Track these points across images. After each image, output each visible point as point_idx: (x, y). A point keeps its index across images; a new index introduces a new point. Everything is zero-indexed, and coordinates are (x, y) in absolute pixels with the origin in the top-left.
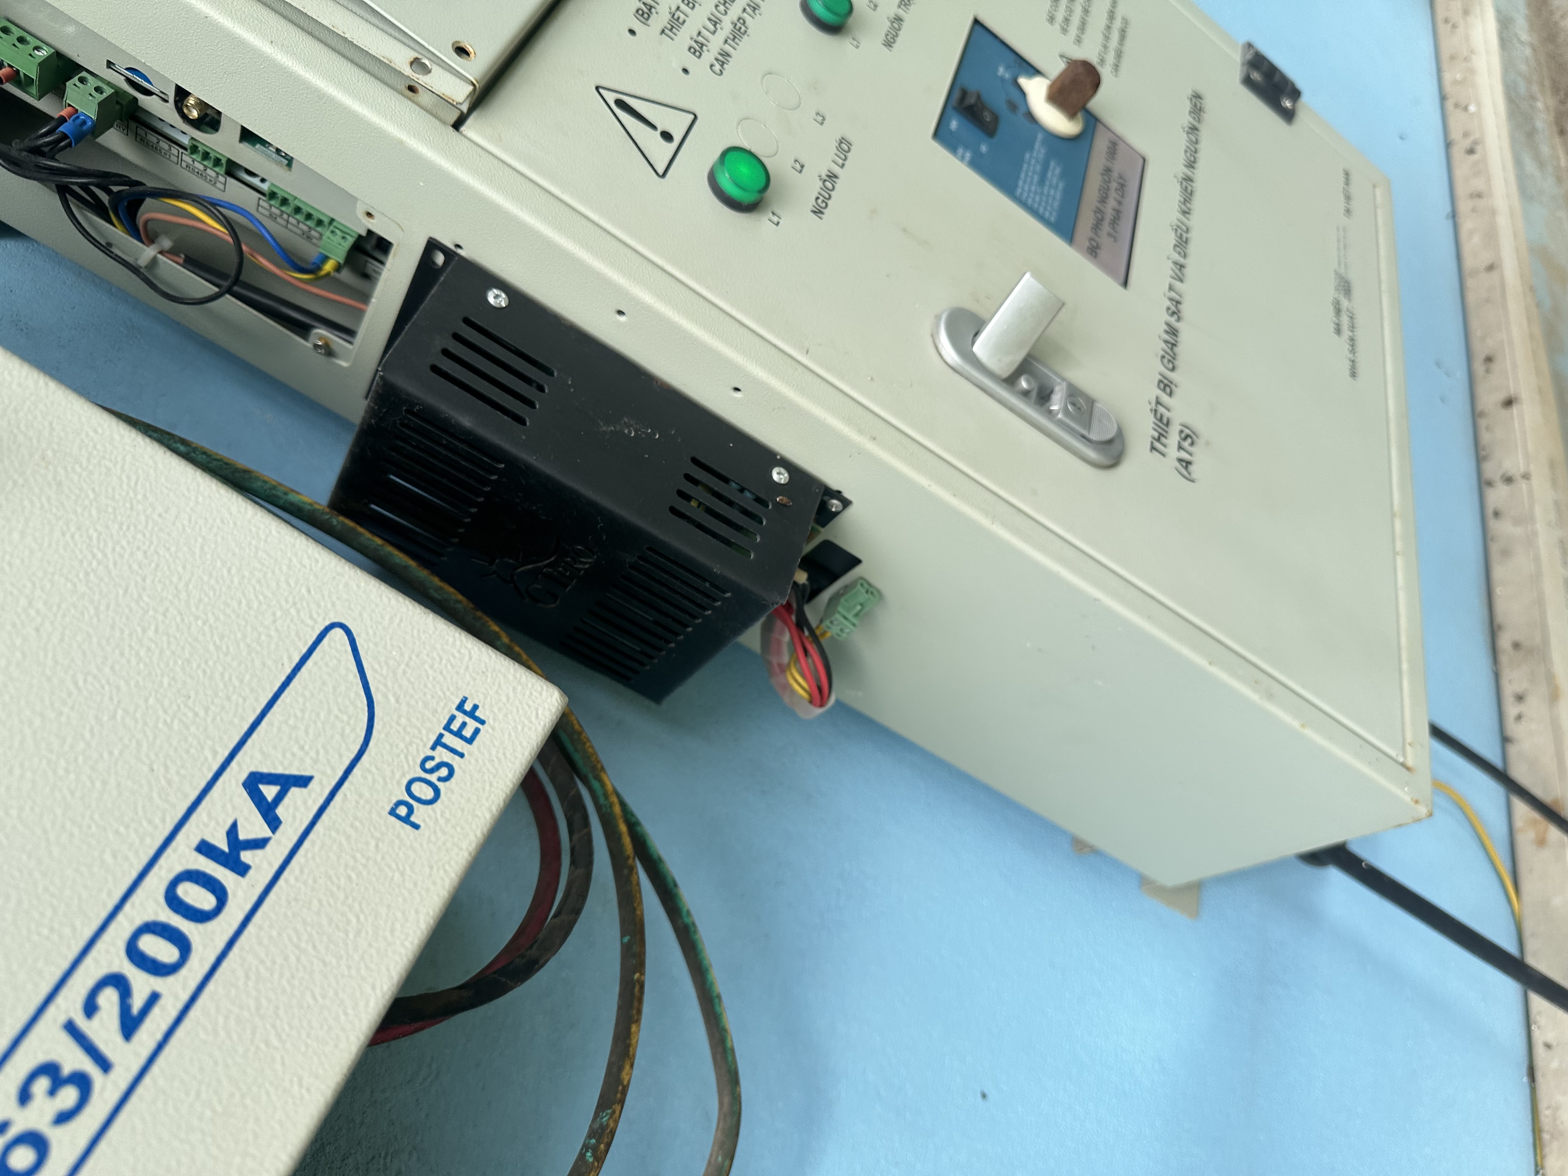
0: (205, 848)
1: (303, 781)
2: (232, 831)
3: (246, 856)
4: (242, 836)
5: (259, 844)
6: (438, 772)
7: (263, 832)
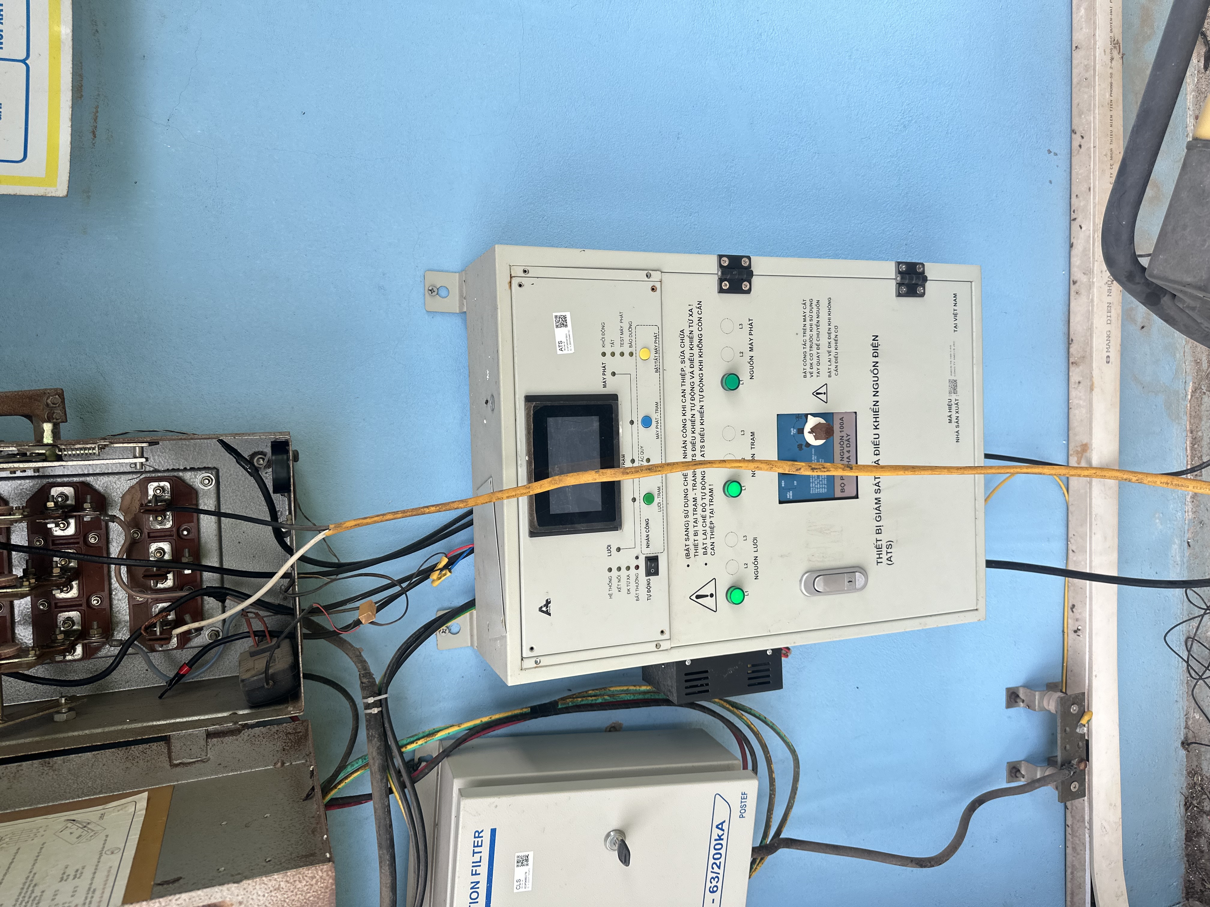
0: (716, 840)
1: (724, 822)
3: (722, 837)
4: (720, 835)
5: (723, 834)
6: (743, 807)
7: (722, 832)
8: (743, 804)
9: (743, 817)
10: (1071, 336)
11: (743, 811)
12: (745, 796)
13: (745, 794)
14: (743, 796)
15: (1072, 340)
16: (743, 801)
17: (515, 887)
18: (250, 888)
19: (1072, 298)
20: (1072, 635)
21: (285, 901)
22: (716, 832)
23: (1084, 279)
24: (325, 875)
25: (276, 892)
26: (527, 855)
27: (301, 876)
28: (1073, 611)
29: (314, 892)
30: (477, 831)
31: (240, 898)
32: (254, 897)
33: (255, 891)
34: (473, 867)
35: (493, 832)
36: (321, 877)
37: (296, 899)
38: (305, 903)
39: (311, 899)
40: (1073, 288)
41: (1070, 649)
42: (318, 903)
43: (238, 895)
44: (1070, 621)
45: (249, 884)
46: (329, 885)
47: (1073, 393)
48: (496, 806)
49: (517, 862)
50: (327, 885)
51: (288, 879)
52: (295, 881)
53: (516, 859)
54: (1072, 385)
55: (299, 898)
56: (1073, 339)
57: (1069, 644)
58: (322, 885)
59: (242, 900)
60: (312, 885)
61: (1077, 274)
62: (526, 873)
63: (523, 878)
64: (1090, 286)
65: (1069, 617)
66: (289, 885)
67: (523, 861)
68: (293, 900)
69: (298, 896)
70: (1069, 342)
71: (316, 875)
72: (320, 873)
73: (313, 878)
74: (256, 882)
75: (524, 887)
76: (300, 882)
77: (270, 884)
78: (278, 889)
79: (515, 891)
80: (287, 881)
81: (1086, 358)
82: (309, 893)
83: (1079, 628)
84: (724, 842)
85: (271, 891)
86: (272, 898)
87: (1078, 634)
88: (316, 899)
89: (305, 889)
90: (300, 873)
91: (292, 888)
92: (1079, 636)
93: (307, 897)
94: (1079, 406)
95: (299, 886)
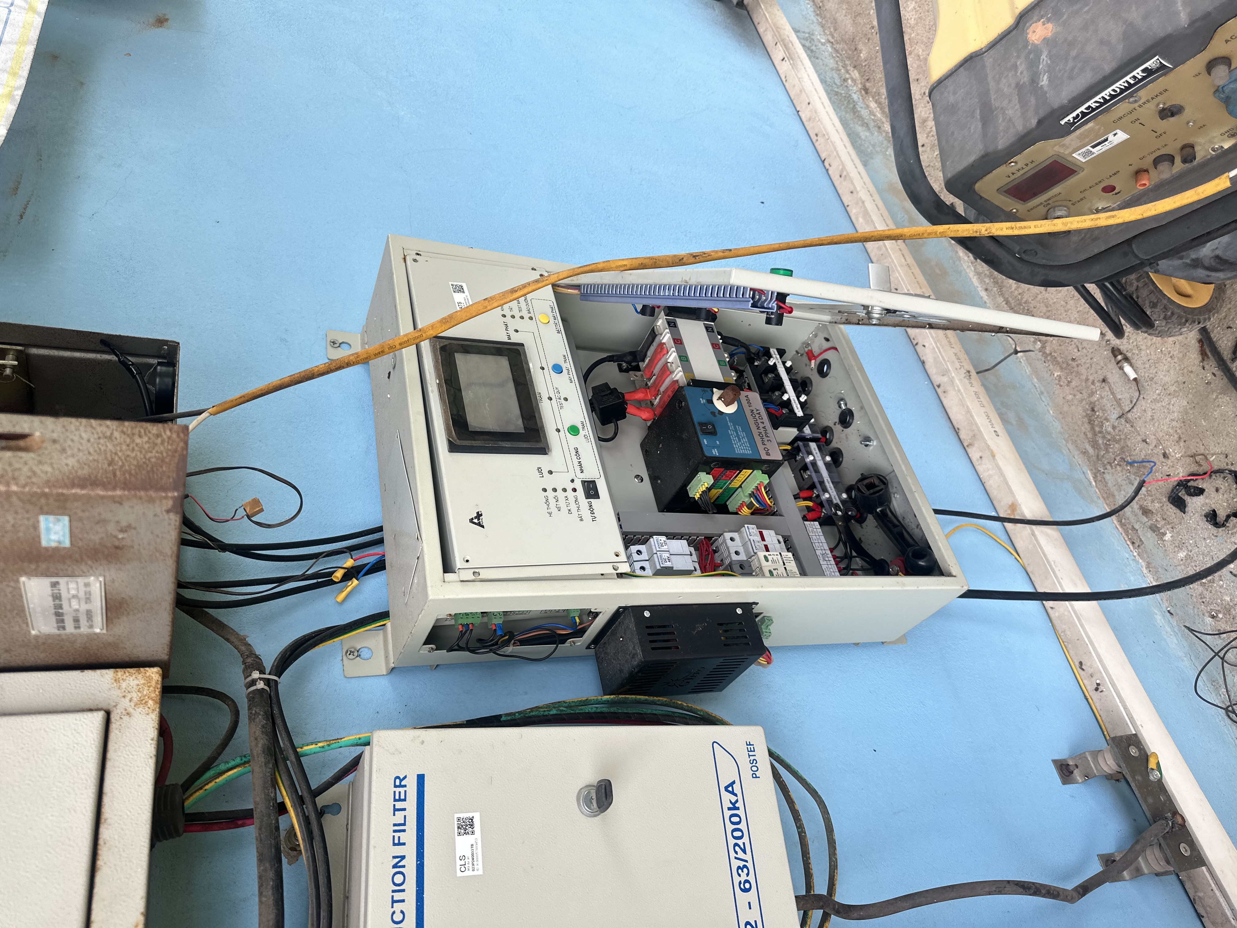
0: (729, 809)
1: (734, 782)
2: (731, 802)
3: (737, 805)
4: (733, 801)
5: (737, 801)
6: (754, 762)
7: (735, 798)
8: (752, 758)
9: (756, 777)
10: (956, 426)
11: (754, 769)
12: (752, 747)
13: (750, 745)
14: (749, 747)
15: (958, 429)
16: (751, 753)
17: (458, 867)
18: (73, 428)
19: (943, 399)
20: (1095, 696)
21: (116, 454)
22: (727, 798)
23: (945, 379)
24: (174, 436)
25: (105, 440)
26: (471, 816)
27: (142, 431)
28: (1083, 670)
29: (157, 452)
30: (398, 777)
31: (55, 435)
32: (76, 438)
33: (77, 433)
34: (395, 831)
35: (421, 779)
36: (169, 438)
37: (133, 455)
38: (144, 463)
39: (153, 460)
40: (939, 391)
41: (1101, 713)
42: (161, 467)
43: (53, 431)
44: (1085, 682)
45: (71, 423)
46: (179, 449)
47: (980, 469)
48: (423, 742)
49: (459, 828)
50: (177, 449)
51: (125, 429)
52: (133, 434)
53: (456, 823)
54: (976, 464)
55: (136, 455)
56: (959, 427)
57: (1098, 708)
58: (170, 447)
59: (57, 438)
60: (156, 444)
61: (937, 379)
62: (472, 845)
63: (468, 854)
64: (952, 381)
65: (1083, 677)
66: (123, 436)
67: (466, 826)
68: (128, 456)
69: (135, 453)
70: (956, 431)
71: (163, 434)
72: (168, 433)
73: (158, 436)
74: (81, 423)
75: (471, 869)
76: (140, 436)
77: (99, 429)
78: (110, 438)
79: (459, 874)
80: (123, 432)
81: (976, 436)
82: (151, 452)
83: (1098, 682)
84: (741, 812)
85: (99, 438)
86: (100, 446)
87: (1100, 690)
88: (159, 462)
89: (146, 446)
90: (142, 427)
91: (128, 440)
92: (1102, 691)
93: (147, 457)
94: (990, 476)
95: (138, 440)
